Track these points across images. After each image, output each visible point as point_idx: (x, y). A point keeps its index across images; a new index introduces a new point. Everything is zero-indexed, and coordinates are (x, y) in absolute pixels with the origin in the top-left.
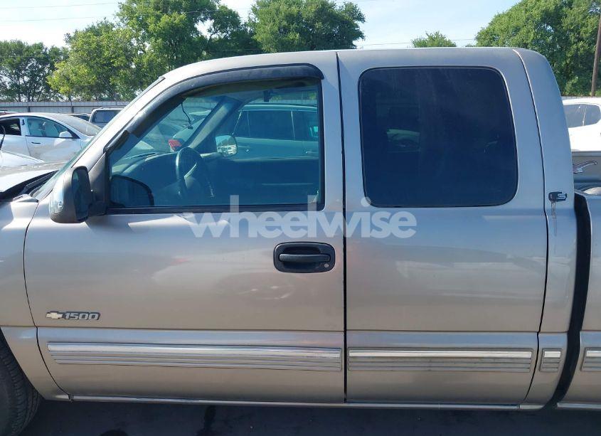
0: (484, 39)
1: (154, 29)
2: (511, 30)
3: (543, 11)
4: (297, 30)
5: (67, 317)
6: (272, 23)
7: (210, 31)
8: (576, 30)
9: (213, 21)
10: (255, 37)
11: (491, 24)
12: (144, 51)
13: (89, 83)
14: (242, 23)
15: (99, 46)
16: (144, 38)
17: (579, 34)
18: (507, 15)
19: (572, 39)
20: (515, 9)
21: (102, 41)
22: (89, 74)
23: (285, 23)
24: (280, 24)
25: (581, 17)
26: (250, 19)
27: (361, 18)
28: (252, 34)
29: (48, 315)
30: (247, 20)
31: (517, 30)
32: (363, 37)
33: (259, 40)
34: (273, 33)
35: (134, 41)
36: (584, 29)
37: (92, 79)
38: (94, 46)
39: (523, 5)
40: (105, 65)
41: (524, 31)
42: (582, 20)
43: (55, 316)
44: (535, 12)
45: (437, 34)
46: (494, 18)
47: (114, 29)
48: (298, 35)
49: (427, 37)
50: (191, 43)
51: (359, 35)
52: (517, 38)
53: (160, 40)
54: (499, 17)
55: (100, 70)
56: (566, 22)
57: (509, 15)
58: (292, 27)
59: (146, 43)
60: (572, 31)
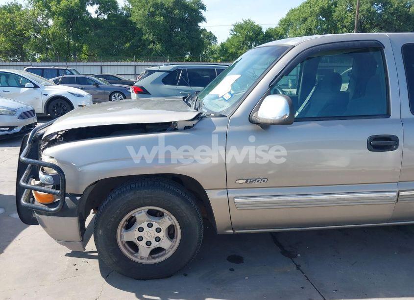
0: (284, 25)
1: (56, 10)
2: (301, 20)
3: (321, 8)
4: (162, 14)
5: (248, 182)
6: (143, 9)
7: (96, 13)
8: (341, 20)
9: (98, 5)
10: (131, 18)
11: (287, 15)
12: (47, 25)
13: (6, 48)
14: (120, 8)
15: (12, 21)
16: (47, 16)
17: (343, 23)
18: (298, 9)
19: (339, 26)
20: (303, 6)
21: (15, 17)
22: (5, 41)
23: (152, 9)
24: (149, 9)
25: (344, 12)
26: (126, 6)
27: (203, 8)
28: (128, 16)
29: (237, 182)
30: (124, 6)
31: (305, 20)
32: (205, 21)
33: (134, 20)
34: (144, 16)
35: (40, 18)
36: (346, 20)
37: (8, 46)
38: (8, 20)
39: (308, 3)
40: (18, 35)
41: (309, 20)
42: (345, 14)
43: (241, 181)
44: (316, 8)
45: (249, 20)
46: (289, 11)
47: (22, 9)
48: (162, 18)
49: (243, 22)
50: (84, 21)
51: (202, 19)
52: (305, 25)
53: (61, 18)
54: (292, 11)
55: (14, 39)
56: (335, 15)
57: (299, 10)
58: (157, 12)
59: (49, 20)
60: (338, 21)
